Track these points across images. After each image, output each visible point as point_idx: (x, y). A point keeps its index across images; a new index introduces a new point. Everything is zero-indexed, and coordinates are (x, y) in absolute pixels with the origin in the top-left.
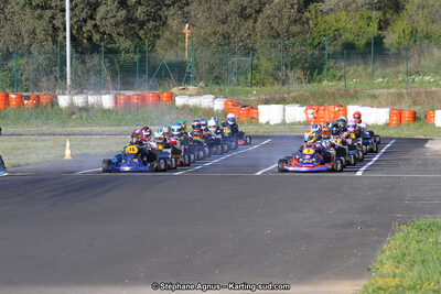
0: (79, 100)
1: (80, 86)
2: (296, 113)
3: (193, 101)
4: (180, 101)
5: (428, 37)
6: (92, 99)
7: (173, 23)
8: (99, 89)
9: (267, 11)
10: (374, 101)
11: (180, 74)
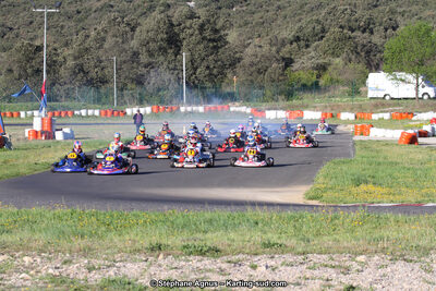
0: (189, 109)
1: (189, 103)
2: (282, 114)
3: (237, 109)
4: (232, 109)
5: (338, 81)
6: (195, 108)
7: (229, 76)
8: (198, 104)
9: (269, 70)
10: (315, 108)
11: (232, 97)
